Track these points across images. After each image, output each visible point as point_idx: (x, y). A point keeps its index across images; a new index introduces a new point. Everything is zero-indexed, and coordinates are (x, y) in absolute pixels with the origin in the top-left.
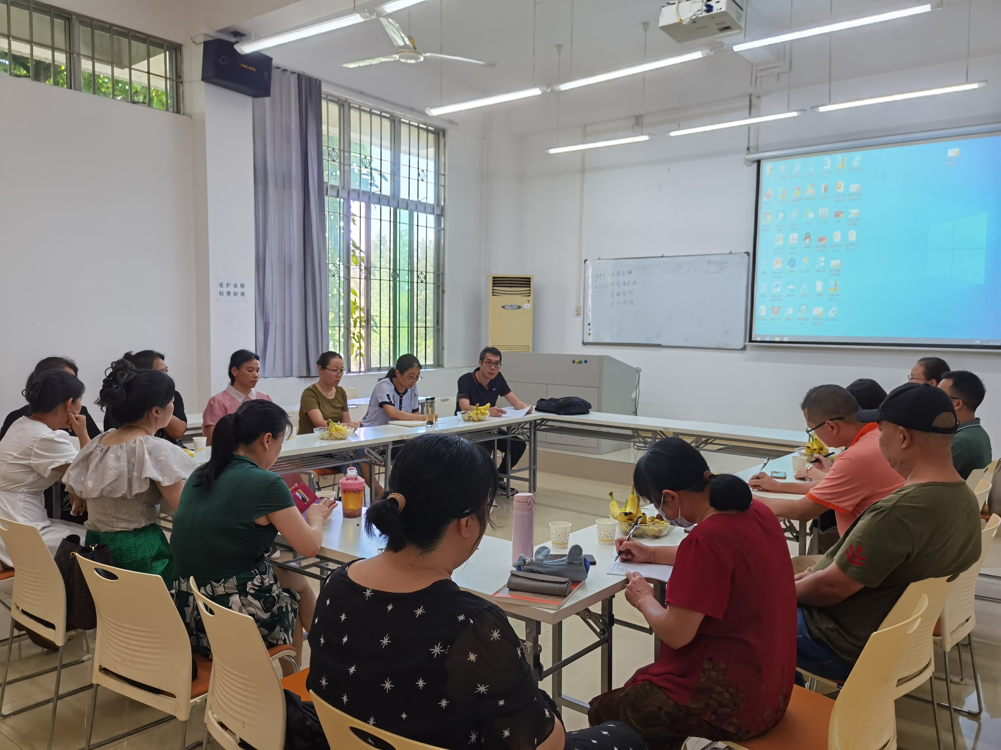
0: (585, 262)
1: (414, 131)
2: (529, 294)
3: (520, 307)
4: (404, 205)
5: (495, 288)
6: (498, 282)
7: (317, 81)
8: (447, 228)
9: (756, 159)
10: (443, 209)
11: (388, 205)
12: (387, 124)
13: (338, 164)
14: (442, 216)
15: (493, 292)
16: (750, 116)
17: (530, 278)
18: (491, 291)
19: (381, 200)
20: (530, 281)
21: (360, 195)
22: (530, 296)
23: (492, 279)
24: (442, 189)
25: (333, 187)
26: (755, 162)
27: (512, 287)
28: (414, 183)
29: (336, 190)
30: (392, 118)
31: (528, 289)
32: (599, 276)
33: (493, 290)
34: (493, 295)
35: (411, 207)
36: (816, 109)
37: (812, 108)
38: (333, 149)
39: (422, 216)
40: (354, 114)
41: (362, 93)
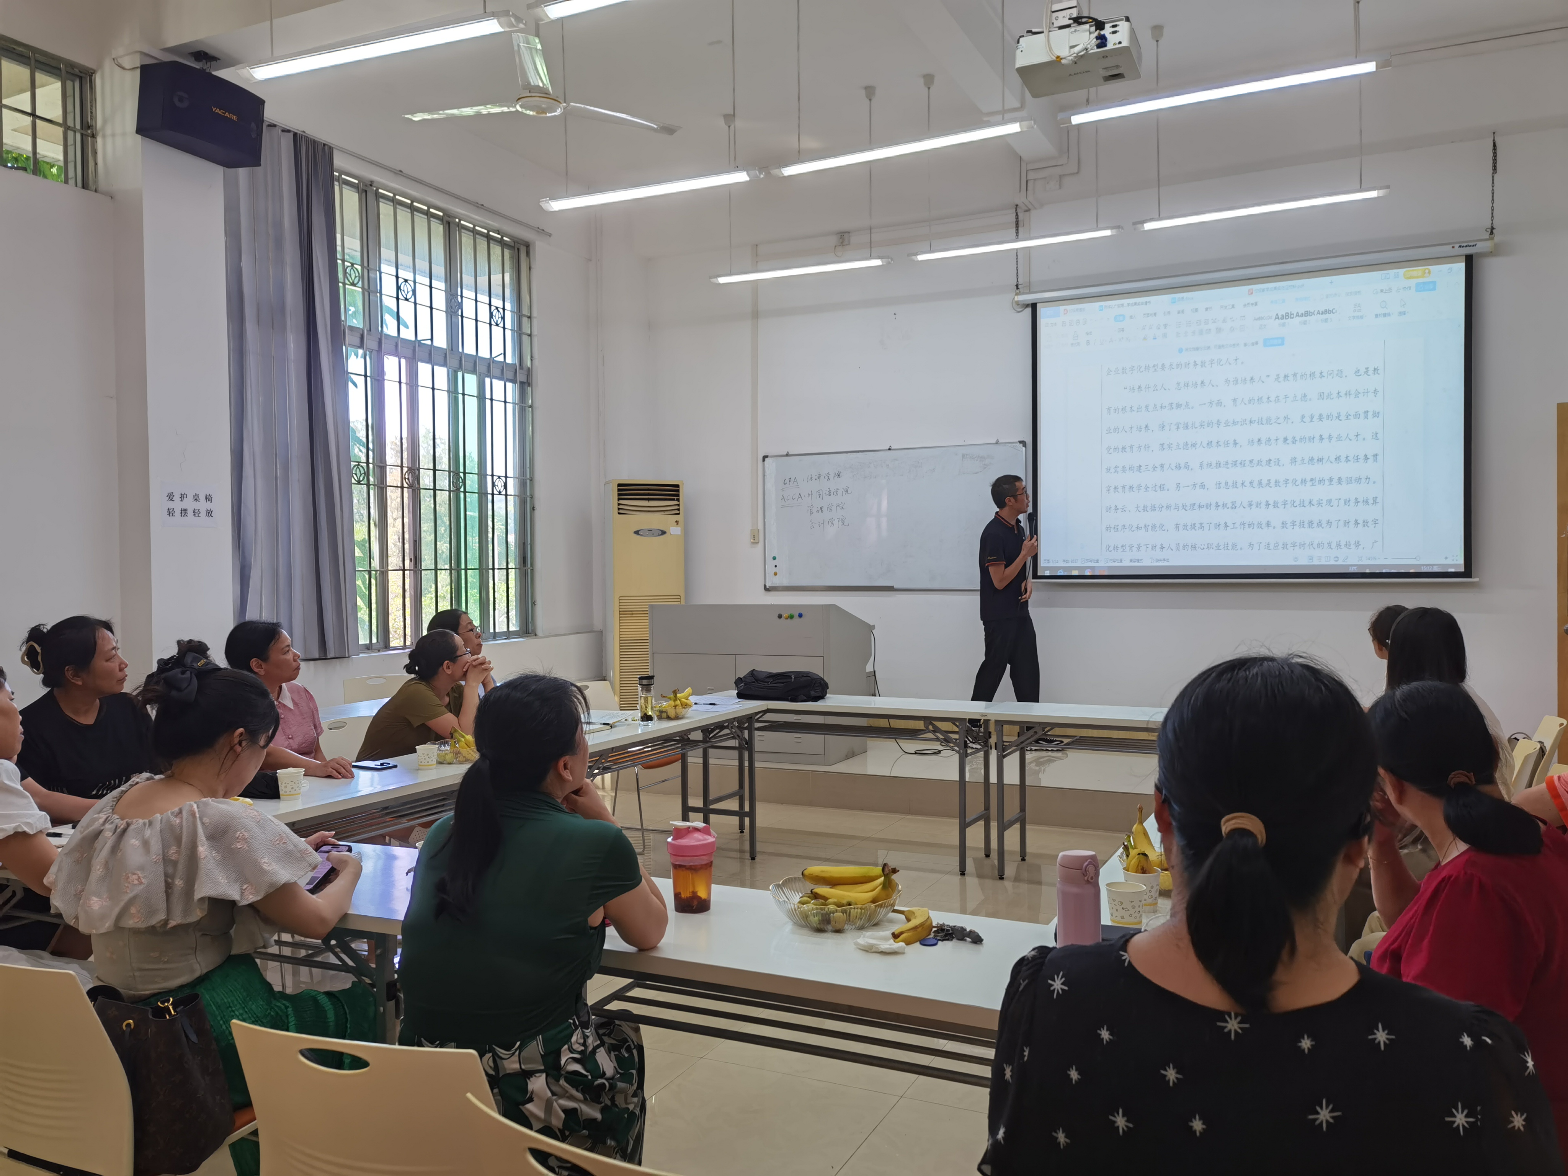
0: (764, 460)
1: (482, 244)
2: (677, 512)
3: (663, 533)
4: (470, 366)
5: (621, 502)
6: (626, 491)
7: (326, 147)
8: (537, 404)
9: (1030, 302)
10: (529, 372)
11: (444, 364)
12: (438, 229)
13: (360, 290)
14: (529, 385)
15: (619, 509)
16: (1017, 238)
17: (678, 486)
18: (616, 506)
19: (431, 355)
20: (678, 491)
21: (398, 346)
22: (679, 514)
23: (616, 488)
24: (525, 339)
25: (352, 328)
26: (1027, 306)
27: (649, 500)
28: (484, 329)
29: (359, 335)
30: (446, 218)
31: (676, 502)
32: (787, 481)
33: (619, 504)
34: (619, 513)
35: (481, 368)
36: (1139, 226)
37: (1134, 224)
38: (352, 265)
39: (498, 385)
40: (385, 209)
41: (400, 173)
